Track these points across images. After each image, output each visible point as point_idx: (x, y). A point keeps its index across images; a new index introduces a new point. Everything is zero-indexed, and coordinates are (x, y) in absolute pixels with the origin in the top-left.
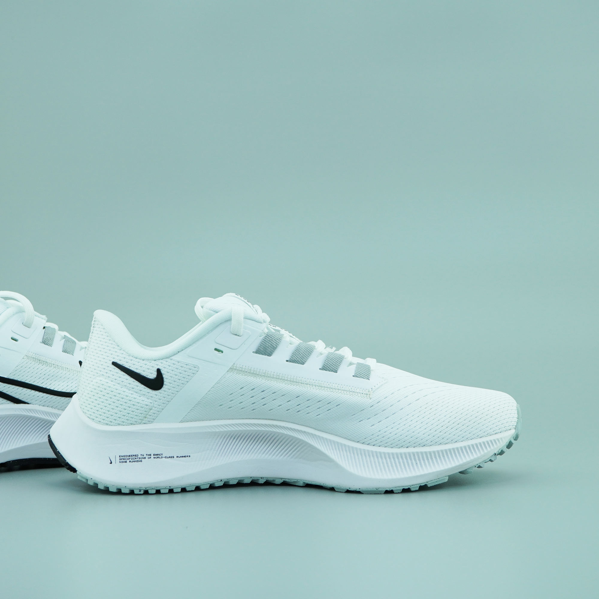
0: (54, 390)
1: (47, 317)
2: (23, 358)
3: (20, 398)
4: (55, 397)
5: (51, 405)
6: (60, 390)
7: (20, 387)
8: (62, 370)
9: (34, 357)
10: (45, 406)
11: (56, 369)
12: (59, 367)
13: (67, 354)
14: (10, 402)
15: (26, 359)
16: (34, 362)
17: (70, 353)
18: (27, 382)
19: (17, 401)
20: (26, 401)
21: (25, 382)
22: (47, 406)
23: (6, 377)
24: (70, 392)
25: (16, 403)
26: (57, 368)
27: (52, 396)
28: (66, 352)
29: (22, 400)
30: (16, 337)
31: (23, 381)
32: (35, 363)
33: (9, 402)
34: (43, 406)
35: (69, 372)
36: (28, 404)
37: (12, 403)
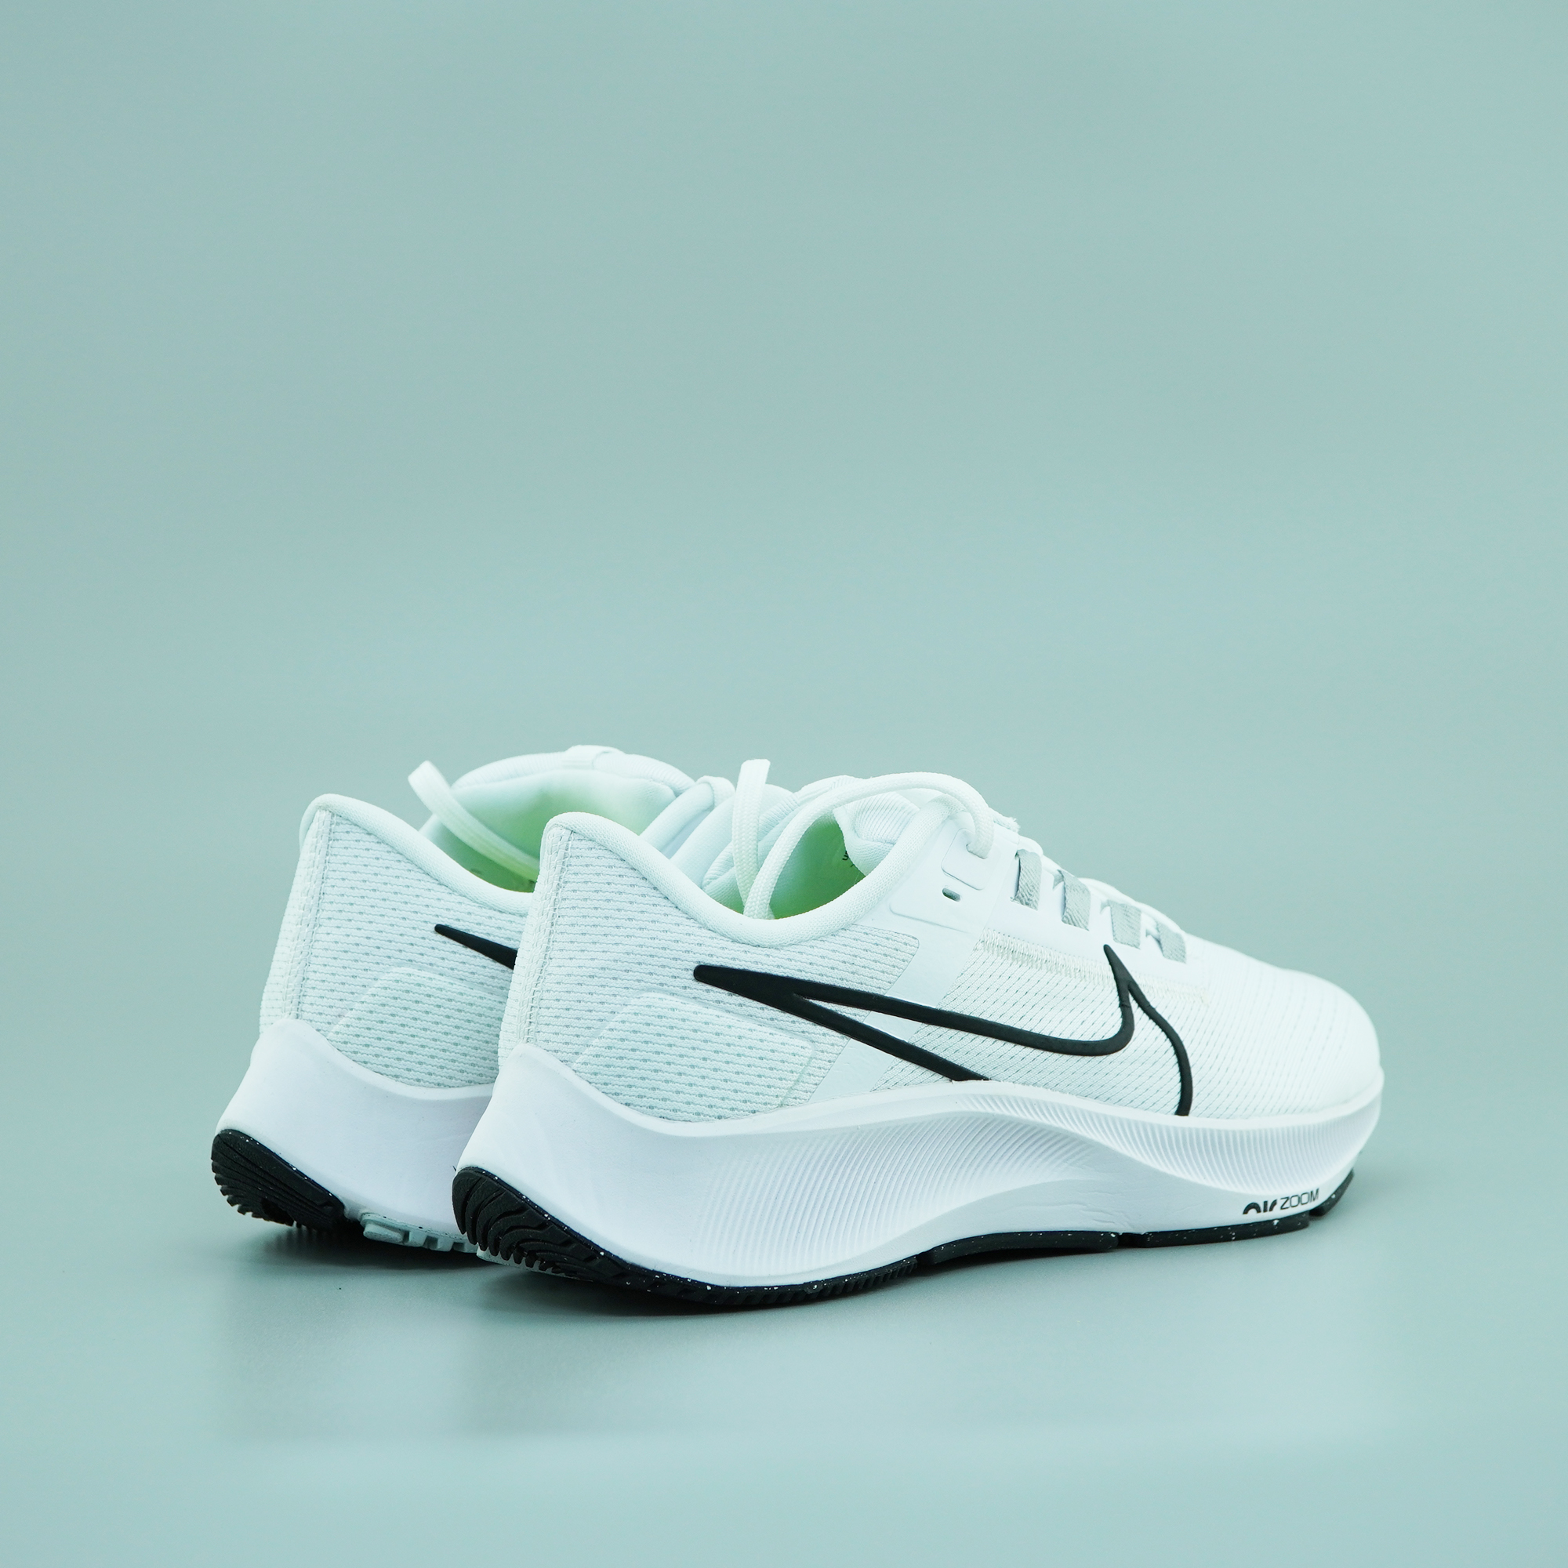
0: (1051, 1035)
1: (1018, 822)
2: (976, 950)
3: (967, 1066)
4: (1056, 1056)
5: (1044, 1081)
6: (1065, 1036)
7: (967, 1033)
8: (1066, 976)
9: (1001, 943)
10: (1028, 1085)
11: (1053, 975)
12: (1059, 969)
13: (1072, 926)
14: (941, 1076)
15: (982, 951)
16: (1000, 957)
17: (1080, 924)
18: (984, 1017)
19: (956, 1073)
20: (981, 1072)
21: (980, 1017)
22: (1034, 1084)
23: (934, 1007)
24: (1092, 1040)
25: (956, 1080)
26: (1055, 973)
27: (1047, 1054)
28: (1071, 922)
29: (971, 1070)
30: (954, 888)
31: (975, 1015)
32: (1001, 961)
33: (938, 1077)
34: (1024, 1084)
35: (1084, 980)
36: (986, 1079)
37: (945, 1078)
